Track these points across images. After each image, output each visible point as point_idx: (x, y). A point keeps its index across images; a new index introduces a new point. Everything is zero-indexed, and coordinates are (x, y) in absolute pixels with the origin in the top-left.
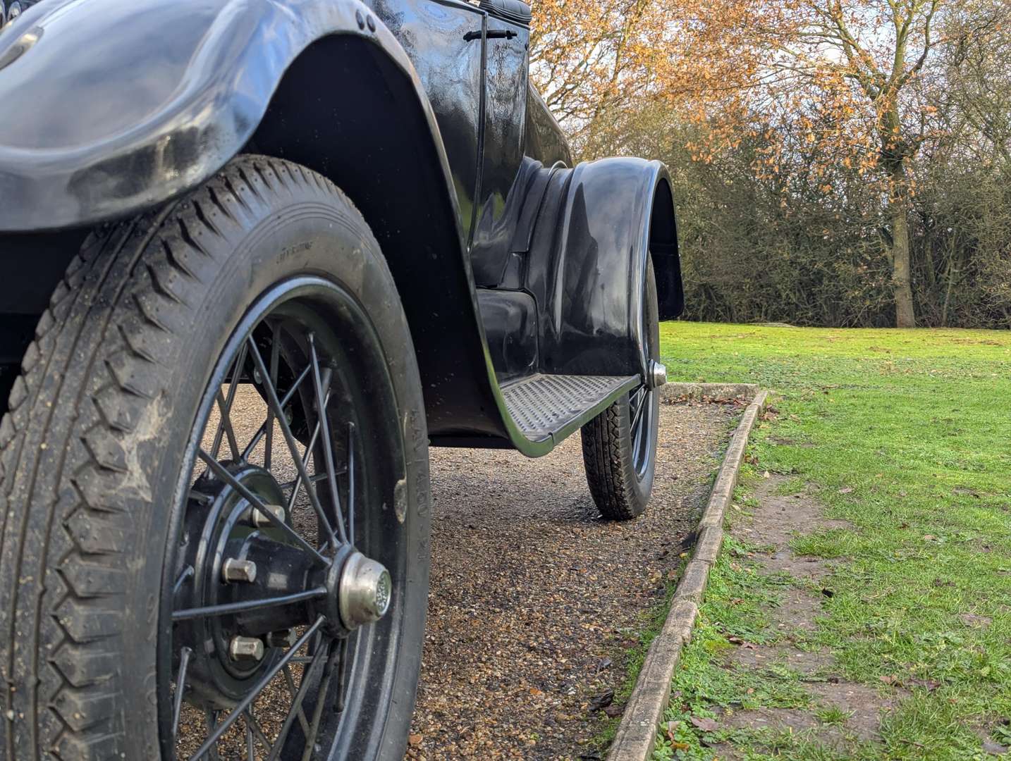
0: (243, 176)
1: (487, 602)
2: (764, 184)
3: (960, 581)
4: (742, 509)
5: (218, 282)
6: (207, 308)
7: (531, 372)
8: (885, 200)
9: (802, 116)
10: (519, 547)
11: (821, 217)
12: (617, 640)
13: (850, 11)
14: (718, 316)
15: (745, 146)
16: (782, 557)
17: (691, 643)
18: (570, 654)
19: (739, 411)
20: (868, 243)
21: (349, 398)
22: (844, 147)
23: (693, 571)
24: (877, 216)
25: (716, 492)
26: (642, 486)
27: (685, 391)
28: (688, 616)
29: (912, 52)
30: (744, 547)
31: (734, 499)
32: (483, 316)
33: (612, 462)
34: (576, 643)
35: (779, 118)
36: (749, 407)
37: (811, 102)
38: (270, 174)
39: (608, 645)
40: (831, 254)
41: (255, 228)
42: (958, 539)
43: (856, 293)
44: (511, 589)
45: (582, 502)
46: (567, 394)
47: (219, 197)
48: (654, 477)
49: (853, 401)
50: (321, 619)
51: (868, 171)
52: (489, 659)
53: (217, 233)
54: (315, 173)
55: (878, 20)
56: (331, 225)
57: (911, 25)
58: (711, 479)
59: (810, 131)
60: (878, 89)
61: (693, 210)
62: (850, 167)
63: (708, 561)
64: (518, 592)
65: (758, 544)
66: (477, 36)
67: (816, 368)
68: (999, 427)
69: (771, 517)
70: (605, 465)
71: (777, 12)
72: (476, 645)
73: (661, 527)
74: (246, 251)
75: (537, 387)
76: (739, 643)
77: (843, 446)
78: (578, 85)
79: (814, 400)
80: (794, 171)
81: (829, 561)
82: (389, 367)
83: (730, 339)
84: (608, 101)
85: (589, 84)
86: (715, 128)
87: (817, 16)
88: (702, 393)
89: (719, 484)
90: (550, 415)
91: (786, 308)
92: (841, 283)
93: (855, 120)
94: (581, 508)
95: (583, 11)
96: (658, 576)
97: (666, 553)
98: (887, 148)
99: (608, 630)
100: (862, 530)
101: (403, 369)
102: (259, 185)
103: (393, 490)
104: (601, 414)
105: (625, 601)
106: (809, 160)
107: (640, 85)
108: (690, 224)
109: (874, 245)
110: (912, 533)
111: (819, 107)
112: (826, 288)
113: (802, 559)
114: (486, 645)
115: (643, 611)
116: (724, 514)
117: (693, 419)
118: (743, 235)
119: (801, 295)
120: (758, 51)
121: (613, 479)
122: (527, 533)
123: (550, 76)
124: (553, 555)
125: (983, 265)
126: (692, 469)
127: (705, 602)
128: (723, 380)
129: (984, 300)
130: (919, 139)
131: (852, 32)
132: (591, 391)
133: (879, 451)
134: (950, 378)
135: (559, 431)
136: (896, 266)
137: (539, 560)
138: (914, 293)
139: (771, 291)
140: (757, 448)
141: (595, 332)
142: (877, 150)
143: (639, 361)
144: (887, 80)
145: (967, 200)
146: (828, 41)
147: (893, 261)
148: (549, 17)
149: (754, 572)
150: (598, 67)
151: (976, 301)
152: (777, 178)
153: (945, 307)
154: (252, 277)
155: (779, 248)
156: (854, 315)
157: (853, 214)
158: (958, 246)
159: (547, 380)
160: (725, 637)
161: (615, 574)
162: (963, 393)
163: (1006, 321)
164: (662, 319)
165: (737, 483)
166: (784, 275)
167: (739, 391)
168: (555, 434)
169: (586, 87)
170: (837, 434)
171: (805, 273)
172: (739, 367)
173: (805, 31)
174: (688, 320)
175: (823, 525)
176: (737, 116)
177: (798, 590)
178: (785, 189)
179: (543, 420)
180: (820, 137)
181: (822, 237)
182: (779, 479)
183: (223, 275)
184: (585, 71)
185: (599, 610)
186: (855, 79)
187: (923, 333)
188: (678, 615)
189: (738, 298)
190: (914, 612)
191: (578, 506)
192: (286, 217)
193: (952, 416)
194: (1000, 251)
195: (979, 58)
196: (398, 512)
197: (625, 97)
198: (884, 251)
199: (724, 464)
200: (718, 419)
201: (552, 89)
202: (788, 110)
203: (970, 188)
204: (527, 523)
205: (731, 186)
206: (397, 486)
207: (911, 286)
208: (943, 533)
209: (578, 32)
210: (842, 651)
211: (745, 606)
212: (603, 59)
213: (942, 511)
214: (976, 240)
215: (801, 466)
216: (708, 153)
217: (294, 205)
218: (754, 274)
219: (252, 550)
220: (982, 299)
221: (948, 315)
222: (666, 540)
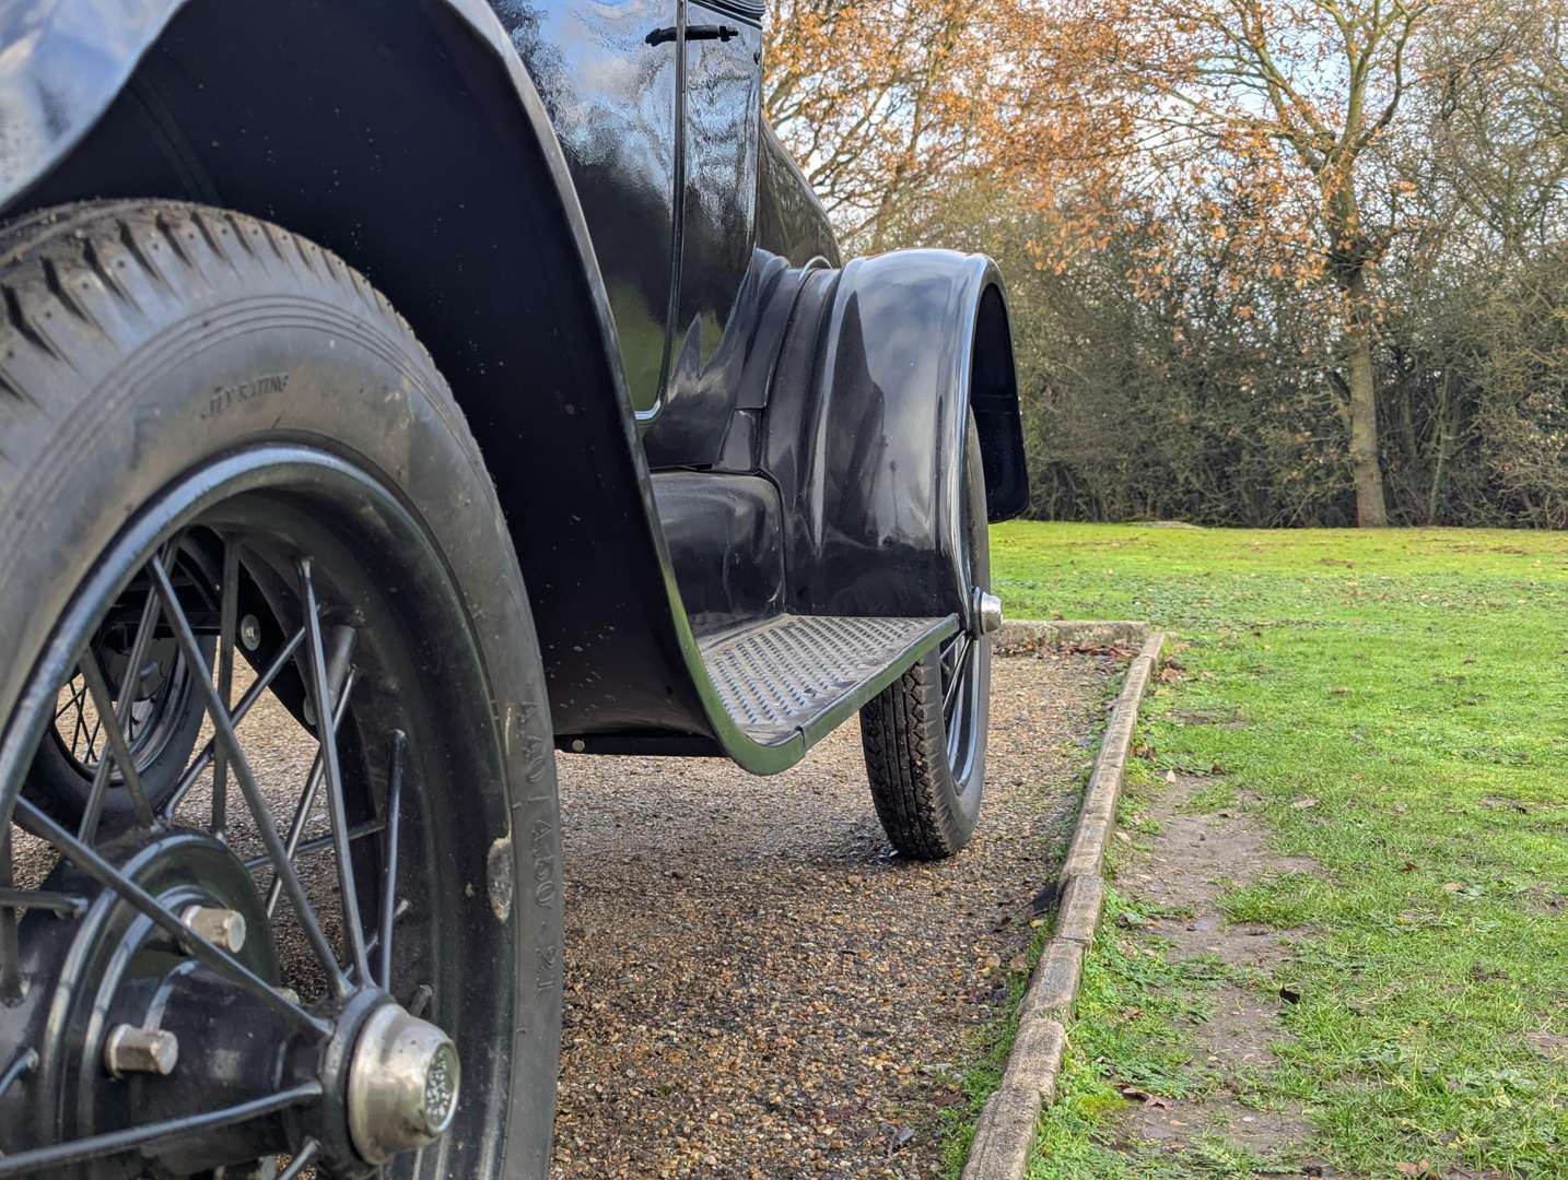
0: (127, 240)
1: (698, 1017)
2: (1147, 305)
3: (1516, 968)
4: (1133, 840)
5: (49, 459)
6: (20, 515)
7: (773, 611)
8: (1336, 327)
9: (1206, 199)
10: (756, 912)
11: (1238, 357)
12: (923, 1087)
13: (1278, 36)
14: (1079, 512)
15: (1115, 247)
16: (1206, 926)
17: (1056, 1103)
18: (839, 1117)
19: (1119, 666)
20: (1311, 396)
21: (393, 684)
22: (1272, 246)
23: (1055, 960)
24: (1325, 353)
25: (1087, 812)
26: (965, 801)
27: (1031, 634)
28: (1049, 1051)
29: (1374, 99)
30: (1140, 910)
31: (1118, 822)
32: (663, 522)
33: (912, 763)
34: (851, 1094)
35: (1169, 202)
36: (1135, 661)
37: (1219, 177)
38: (191, 236)
39: (909, 1099)
40: (1253, 413)
41: (148, 344)
42: (1503, 890)
43: (1295, 473)
44: (740, 991)
45: (864, 827)
46: (833, 652)
47: (64, 279)
48: (984, 782)
49: (1301, 647)
50: (310, 1148)
51: (1310, 283)
52: (697, 1129)
53: (52, 354)
54: (301, 239)
55: (1321, 50)
56: (332, 343)
57: (1373, 55)
58: (1078, 785)
59: (1217, 222)
60: (1324, 156)
61: (1038, 347)
62: (1281, 278)
63: (1081, 941)
64: (751, 996)
65: (1164, 903)
66: (669, 35)
67: (1237, 594)
68: (1543, 689)
69: (1181, 853)
70: (901, 769)
71: (1164, 37)
72: (676, 1100)
73: (996, 872)
74: (121, 394)
75: (781, 639)
76: (1139, 1098)
77: (1294, 725)
78: (856, 156)
79: (1241, 647)
80: (1194, 285)
81: (1286, 933)
82: (471, 622)
83: (1099, 548)
84: (902, 180)
85: (873, 153)
86: (1071, 218)
87: (1227, 43)
88: (1059, 637)
89: (1093, 795)
90: (800, 692)
91: (1185, 499)
92: (1271, 459)
93: (1288, 204)
94: (862, 838)
95: (862, 41)
96: (993, 964)
97: (1007, 920)
98: (1339, 248)
99: (908, 1069)
100: (1338, 875)
101: (502, 626)
102: (162, 255)
103: (485, 859)
104: (892, 685)
105: (939, 1011)
106: (1217, 268)
107: (952, 155)
108: (1034, 369)
109: (1320, 400)
110: (1424, 880)
111: (1231, 184)
112: (1247, 467)
113: (1240, 929)
114: (692, 1100)
115: (969, 1031)
116: (1104, 849)
117: (1046, 680)
118: (1117, 385)
119: (1207, 477)
120: (1135, 99)
121: (914, 791)
122: (770, 886)
123: (812, 142)
124: (813, 925)
125: (1493, 430)
126: (1046, 767)
127: (1077, 1018)
128: (1091, 615)
129: (1492, 485)
130: (1387, 232)
131: (1282, 67)
132: (874, 645)
133: (1353, 732)
134: (1453, 607)
135: (815, 722)
136: (1355, 431)
137: (790, 935)
138: (1385, 473)
139: (1161, 471)
140: (1153, 730)
141: (880, 543)
142: (1323, 251)
143: (955, 591)
144: (1337, 141)
145: (1465, 327)
146: (1242, 82)
147: (1351, 423)
148: (809, 51)
149: (1160, 958)
150: (887, 127)
151: (1481, 484)
152: (1167, 296)
153: (1433, 494)
154: (136, 446)
155: (1173, 405)
156: (1291, 508)
157: (1286, 349)
158: (1451, 399)
159: (799, 625)
160: (1116, 1088)
161: (920, 960)
162: (1476, 632)
163: (1529, 516)
164: (993, 519)
165: (1123, 792)
166: (1182, 448)
167: (1117, 633)
168: (808, 728)
169: (869, 159)
170: (1283, 705)
171: (1213, 444)
172: (1114, 594)
173: (1209, 67)
174: (1032, 519)
175: (1272, 866)
176: (1103, 199)
177: (1237, 990)
178: (1180, 313)
179: (788, 700)
180: (1234, 231)
181: (1239, 387)
182: (1191, 782)
183: (61, 444)
184: (867, 134)
185: (893, 1030)
186: (1286, 142)
187: (1400, 536)
188: (1031, 1048)
189: (1110, 484)
190: (1443, 1030)
191: (857, 834)
192: (224, 323)
193: (1465, 671)
194: (1517, 406)
195: (1479, 105)
196: (496, 900)
197: (930, 173)
198: (1336, 408)
199: (1100, 760)
200: (1086, 680)
201: (816, 162)
202: (1184, 189)
203: (1468, 307)
204: (771, 865)
205: (1096, 309)
206: (492, 852)
207: (1380, 463)
208: (1476, 878)
209: (855, 73)
210: (1322, 1109)
211: (1147, 1023)
212: (894, 115)
213: (1468, 837)
214: (1480, 389)
215: (1226, 761)
216: (1060, 257)
217: (242, 300)
218: (1135, 446)
219: (174, 1002)
220: (1490, 482)
221: (1438, 506)
222: (1007, 895)
